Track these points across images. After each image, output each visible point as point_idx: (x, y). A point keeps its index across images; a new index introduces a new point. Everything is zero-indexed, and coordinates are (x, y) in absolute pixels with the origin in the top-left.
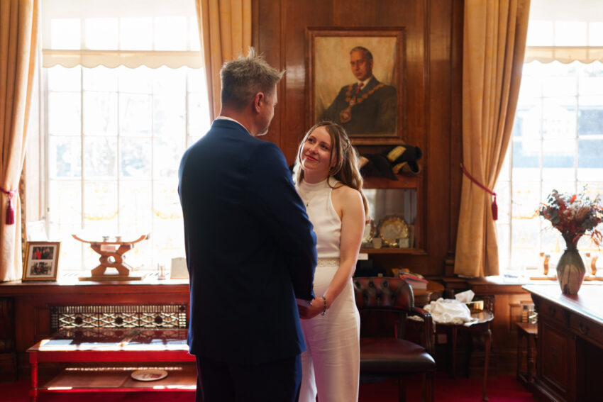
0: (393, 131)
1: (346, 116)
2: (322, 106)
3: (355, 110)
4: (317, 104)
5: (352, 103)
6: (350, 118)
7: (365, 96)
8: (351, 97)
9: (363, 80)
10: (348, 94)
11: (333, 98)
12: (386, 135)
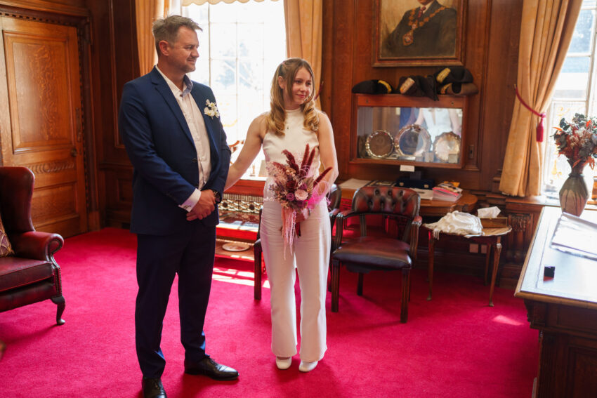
0: (452, 52)
1: (408, 39)
2: (387, 30)
3: (417, 33)
4: (382, 29)
5: (414, 26)
6: (412, 41)
7: (426, 20)
8: (414, 21)
9: (425, 4)
10: (411, 18)
11: (397, 22)
12: (445, 57)
